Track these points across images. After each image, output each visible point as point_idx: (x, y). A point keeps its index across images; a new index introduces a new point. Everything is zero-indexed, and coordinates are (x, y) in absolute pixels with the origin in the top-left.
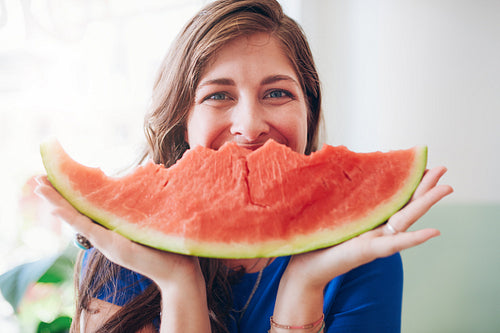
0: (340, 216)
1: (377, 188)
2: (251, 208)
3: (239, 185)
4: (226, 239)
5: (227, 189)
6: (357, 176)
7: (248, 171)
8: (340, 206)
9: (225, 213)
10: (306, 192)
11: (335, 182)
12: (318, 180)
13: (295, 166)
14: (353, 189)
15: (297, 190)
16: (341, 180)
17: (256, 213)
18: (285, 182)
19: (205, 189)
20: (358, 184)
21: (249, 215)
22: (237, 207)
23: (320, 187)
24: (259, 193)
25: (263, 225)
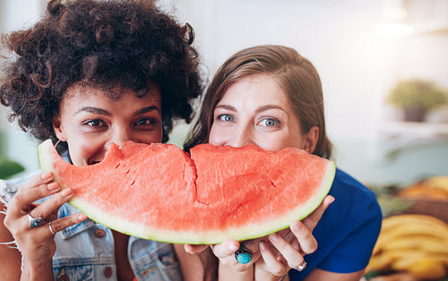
0: (266, 214)
1: (295, 194)
2: (197, 205)
3: (189, 186)
4: (176, 228)
5: (180, 190)
6: (280, 184)
7: (197, 176)
8: (266, 207)
9: (177, 208)
10: (240, 195)
11: (264, 188)
12: (250, 186)
13: (233, 174)
14: (277, 194)
15: (233, 192)
16: (268, 186)
17: (201, 209)
18: (224, 186)
19: (162, 189)
20: (281, 191)
21: (195, 210)
22: (186, 204)
23: (251, 192)
24: (204, 194)
25: (206, 218)
